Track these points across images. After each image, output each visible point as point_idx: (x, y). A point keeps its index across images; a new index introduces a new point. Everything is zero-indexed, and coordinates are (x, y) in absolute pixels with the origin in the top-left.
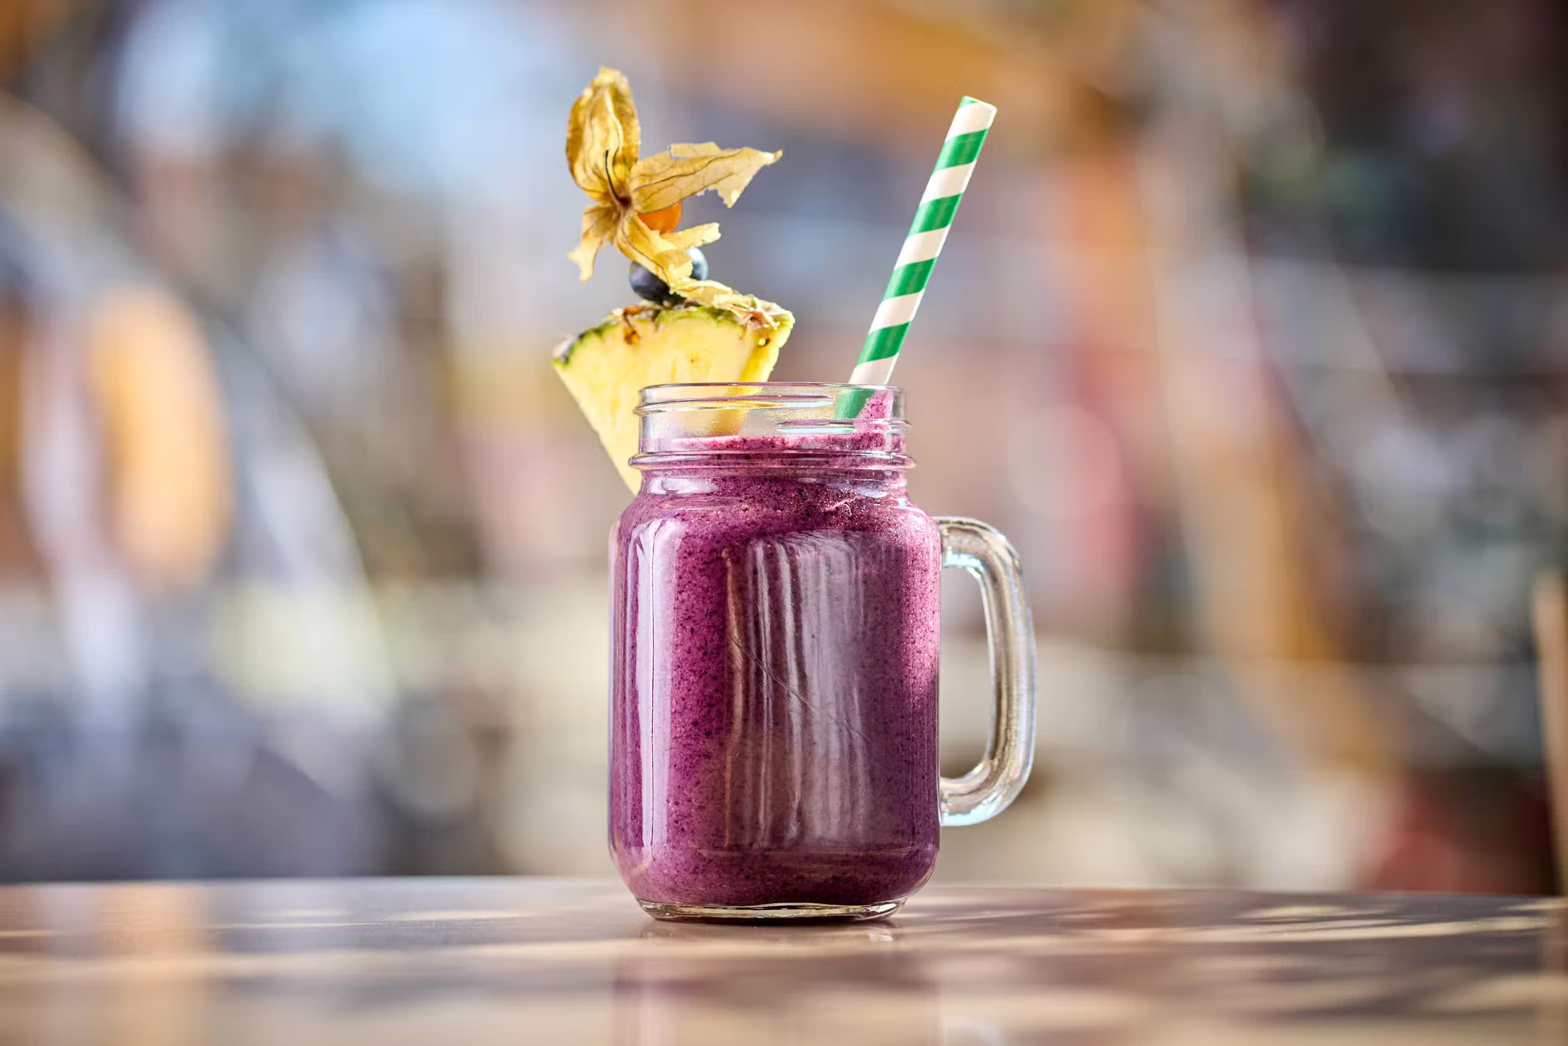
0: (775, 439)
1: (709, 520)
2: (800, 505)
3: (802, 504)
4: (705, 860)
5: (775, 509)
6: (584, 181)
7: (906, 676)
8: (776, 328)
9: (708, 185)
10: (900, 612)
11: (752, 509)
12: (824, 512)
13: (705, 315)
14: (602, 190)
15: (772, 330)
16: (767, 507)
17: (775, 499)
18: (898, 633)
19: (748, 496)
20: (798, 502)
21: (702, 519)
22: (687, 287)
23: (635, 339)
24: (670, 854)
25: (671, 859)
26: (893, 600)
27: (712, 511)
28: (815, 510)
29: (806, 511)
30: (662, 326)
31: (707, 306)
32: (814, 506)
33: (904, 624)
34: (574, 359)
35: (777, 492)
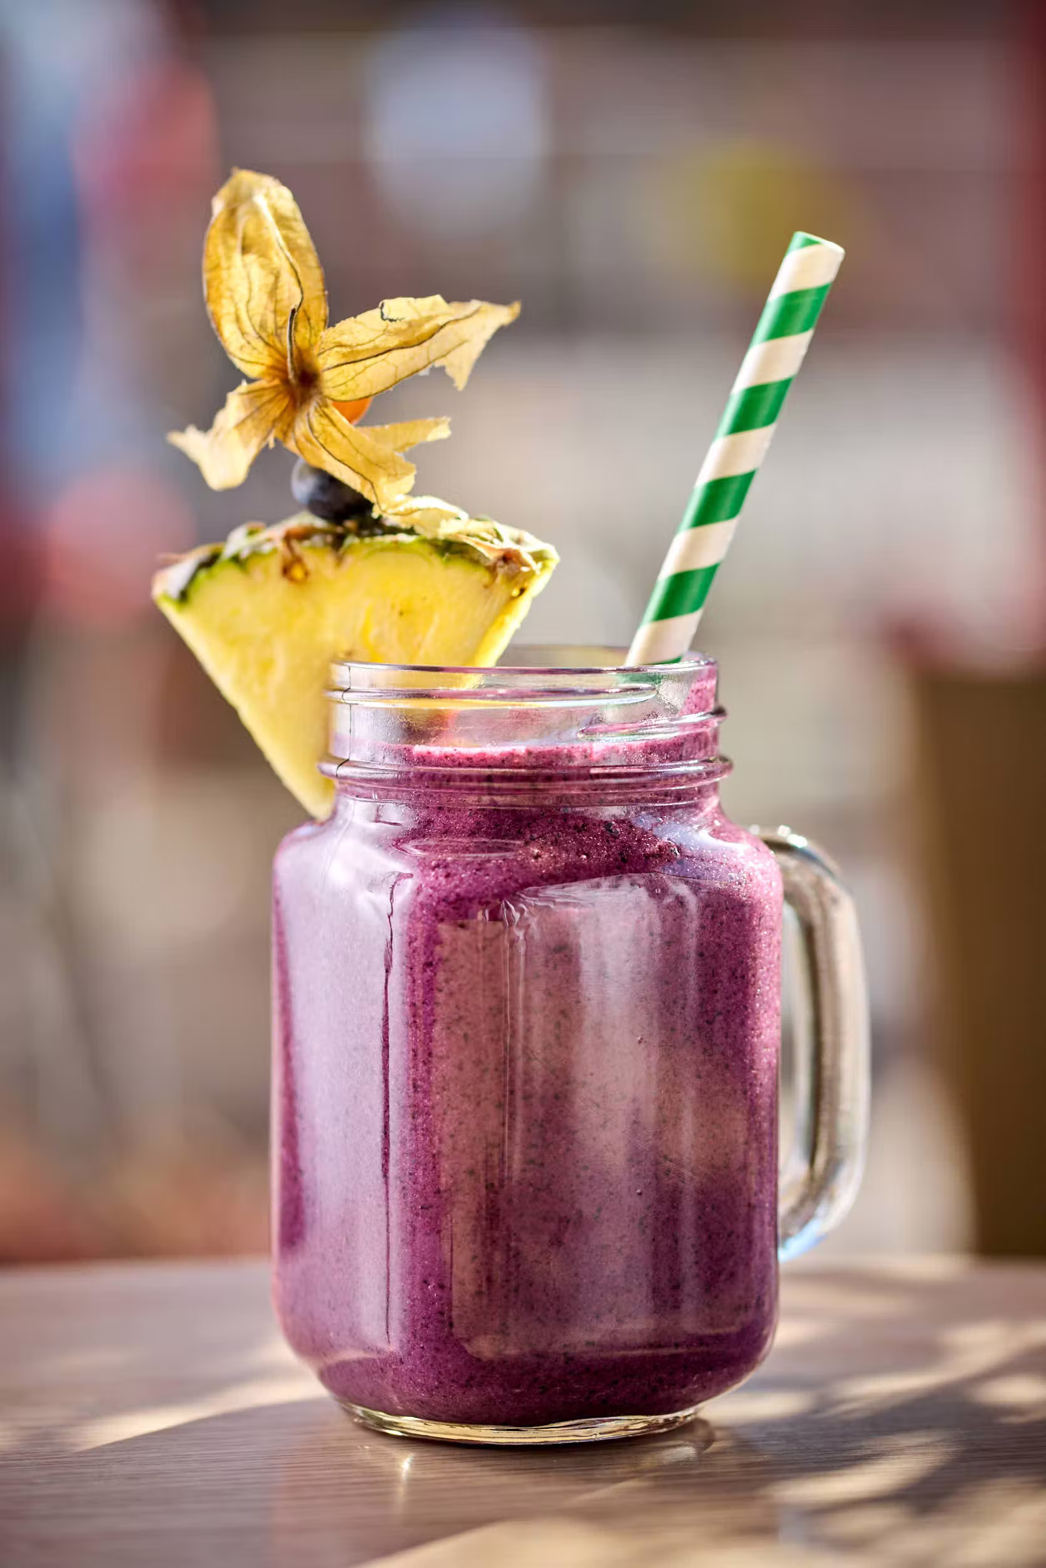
0: (573, 751)
1: (488, 875)
2: (612, 847)
3: (612, 844)
4: (484, 1368)
5: (578, 854)
6: (241, 348)
7: (751, 1084)
8: (538, 572)
9: (434, 360)
10: (745, 994)
11: (546, 856)
12: (644, 855)
13: (426, 549)
14: (269, 361)
15: (532, 574)
16: (567, 851)
17: (575, 838)
18: (743, 1023)
19: (535, 835)
20: (608, 841)
21: (478, 873)
22: (401, 509)
23: (298, 572)
24: (430, 1359)
25: (432, 1365)
26: (736, 978)
27: (489, 861)
28: (632, 852)
29: (621, 854)
30: (349, 559)
31: (429, 536)
32: (630, 847)
33: (750, 1010)
34: (195, 596)
35: (576, 827)
